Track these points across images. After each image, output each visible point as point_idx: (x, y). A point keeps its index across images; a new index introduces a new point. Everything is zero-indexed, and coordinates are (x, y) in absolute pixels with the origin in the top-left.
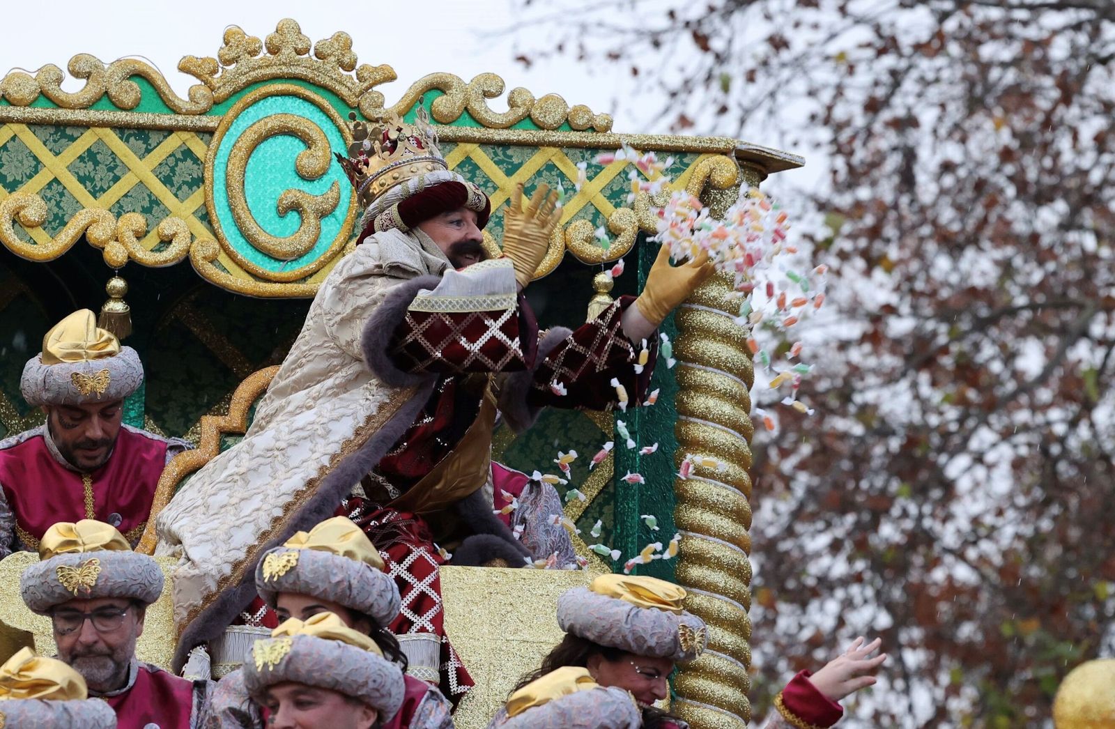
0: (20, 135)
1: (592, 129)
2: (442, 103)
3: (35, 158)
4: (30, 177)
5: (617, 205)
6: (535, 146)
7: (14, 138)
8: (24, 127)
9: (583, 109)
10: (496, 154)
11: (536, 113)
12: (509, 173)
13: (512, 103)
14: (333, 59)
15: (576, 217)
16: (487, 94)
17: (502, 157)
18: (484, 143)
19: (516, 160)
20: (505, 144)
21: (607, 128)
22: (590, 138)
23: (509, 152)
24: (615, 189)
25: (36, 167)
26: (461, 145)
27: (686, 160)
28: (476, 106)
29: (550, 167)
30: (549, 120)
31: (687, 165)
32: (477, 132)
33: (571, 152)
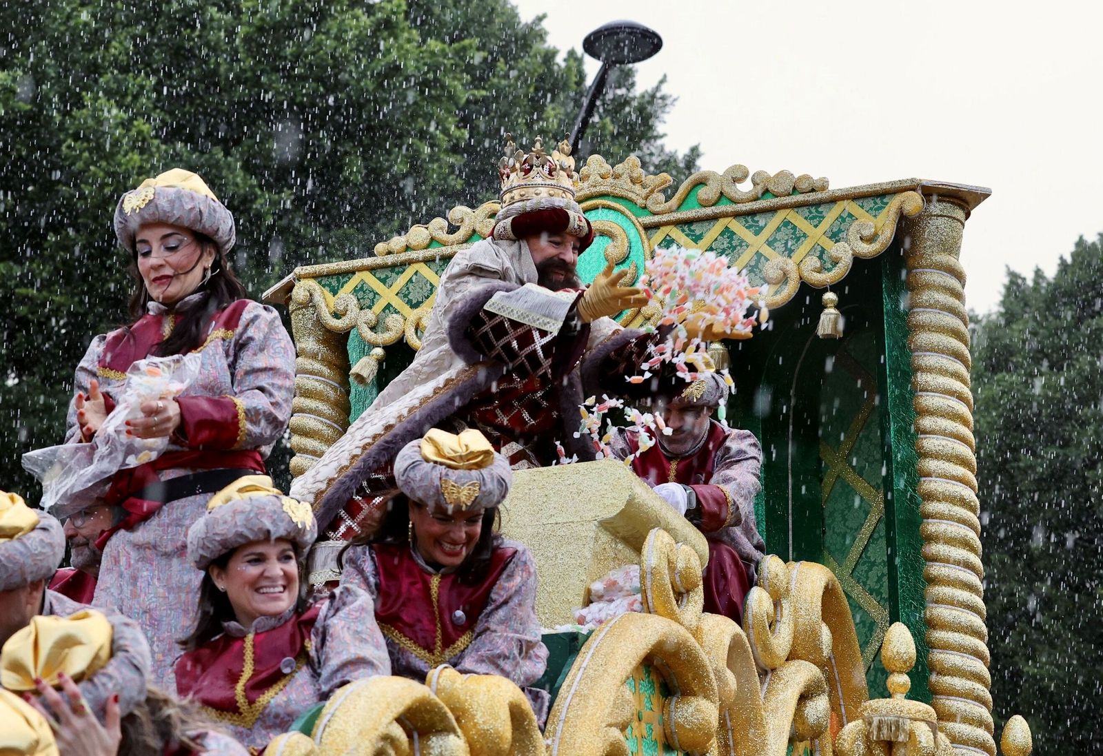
0: (420, 271)
1: (813, 190)
2: (703, 193)
3: (431, 284)
4: (427, 297)
5: (837, 241)
6: (773, 210)
7: (416, 273)
8: (422, 264)
9: (807, 177)
10: (747, 222)
11: (771, 187)
12: (757, 233)
13: (755, 184)
14: (625, 176)
15: (808, 254)
16: (736, 180)
17: (751, 223)
18: (737, 215)
19: (761, 223)
20: (752, 213)
21: (824, 188)
22: (812, 197)
23: (756, 219)
24: (835, 230)
25: (431, 290)
26: (721, 220)
27: (885, 200)
28: (727, 189)
29: (786, 223)
30: (780, 189)
31: (887, 204)
32: (730, 208)
33: (800, 210)
